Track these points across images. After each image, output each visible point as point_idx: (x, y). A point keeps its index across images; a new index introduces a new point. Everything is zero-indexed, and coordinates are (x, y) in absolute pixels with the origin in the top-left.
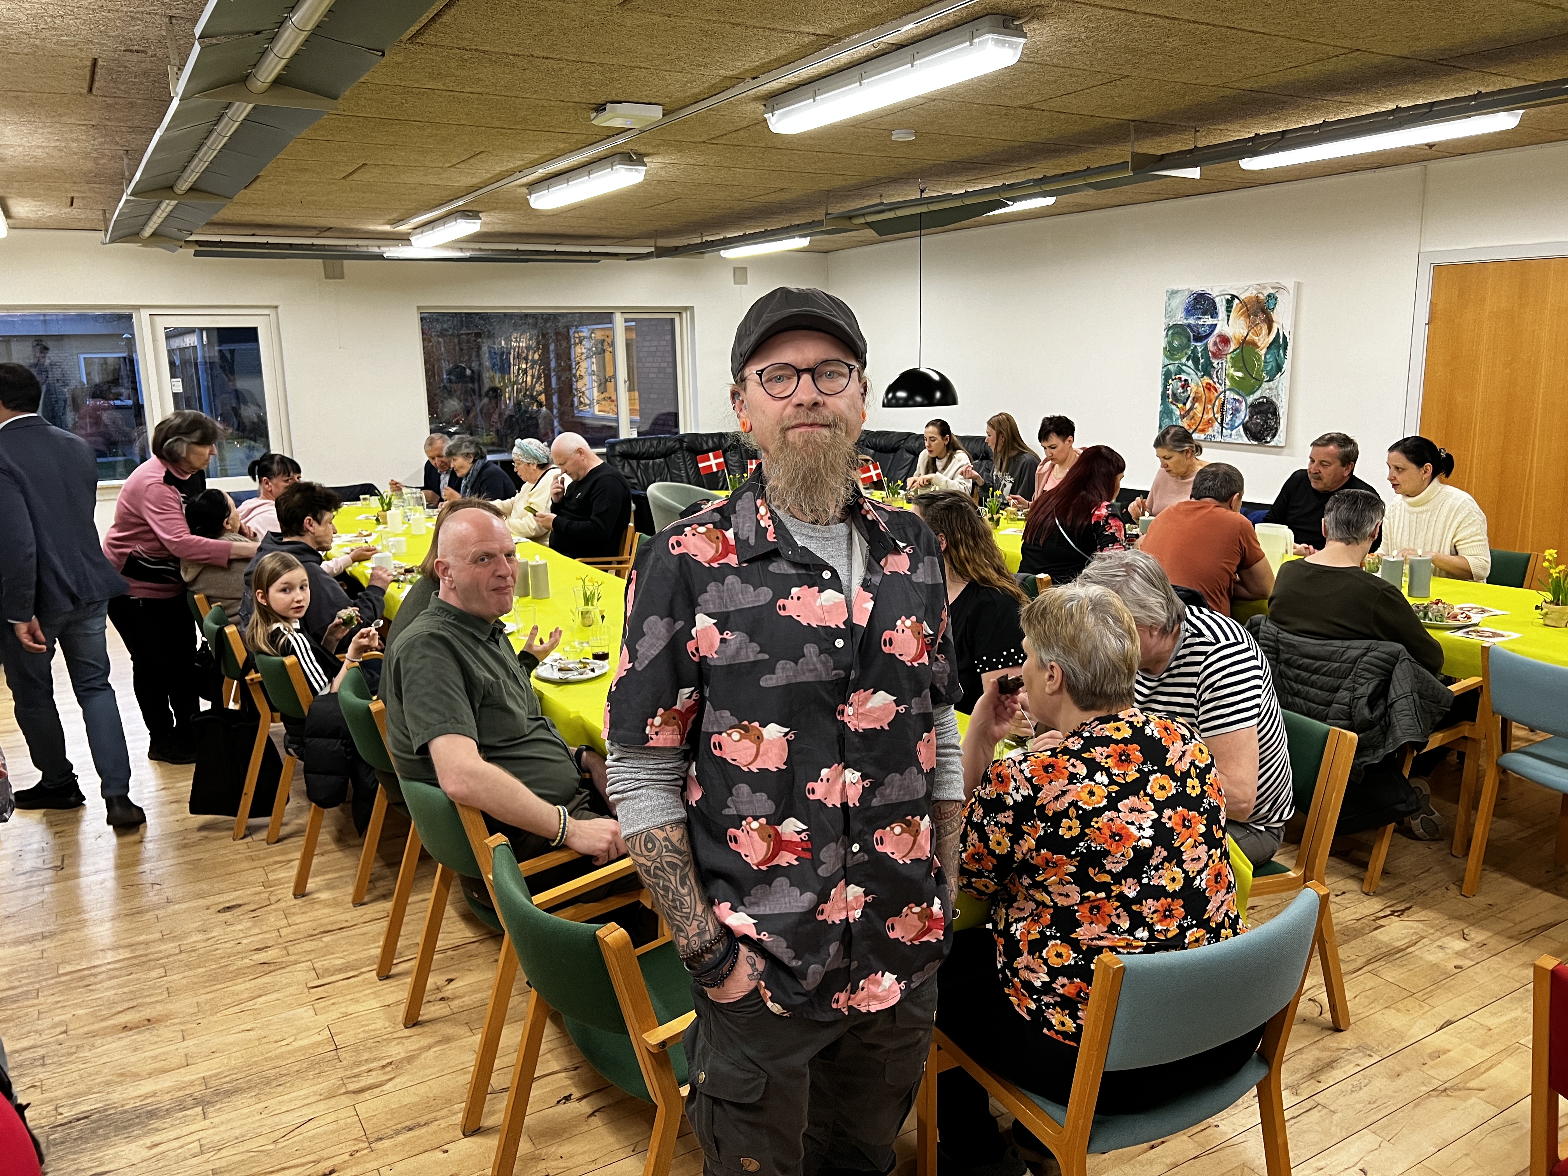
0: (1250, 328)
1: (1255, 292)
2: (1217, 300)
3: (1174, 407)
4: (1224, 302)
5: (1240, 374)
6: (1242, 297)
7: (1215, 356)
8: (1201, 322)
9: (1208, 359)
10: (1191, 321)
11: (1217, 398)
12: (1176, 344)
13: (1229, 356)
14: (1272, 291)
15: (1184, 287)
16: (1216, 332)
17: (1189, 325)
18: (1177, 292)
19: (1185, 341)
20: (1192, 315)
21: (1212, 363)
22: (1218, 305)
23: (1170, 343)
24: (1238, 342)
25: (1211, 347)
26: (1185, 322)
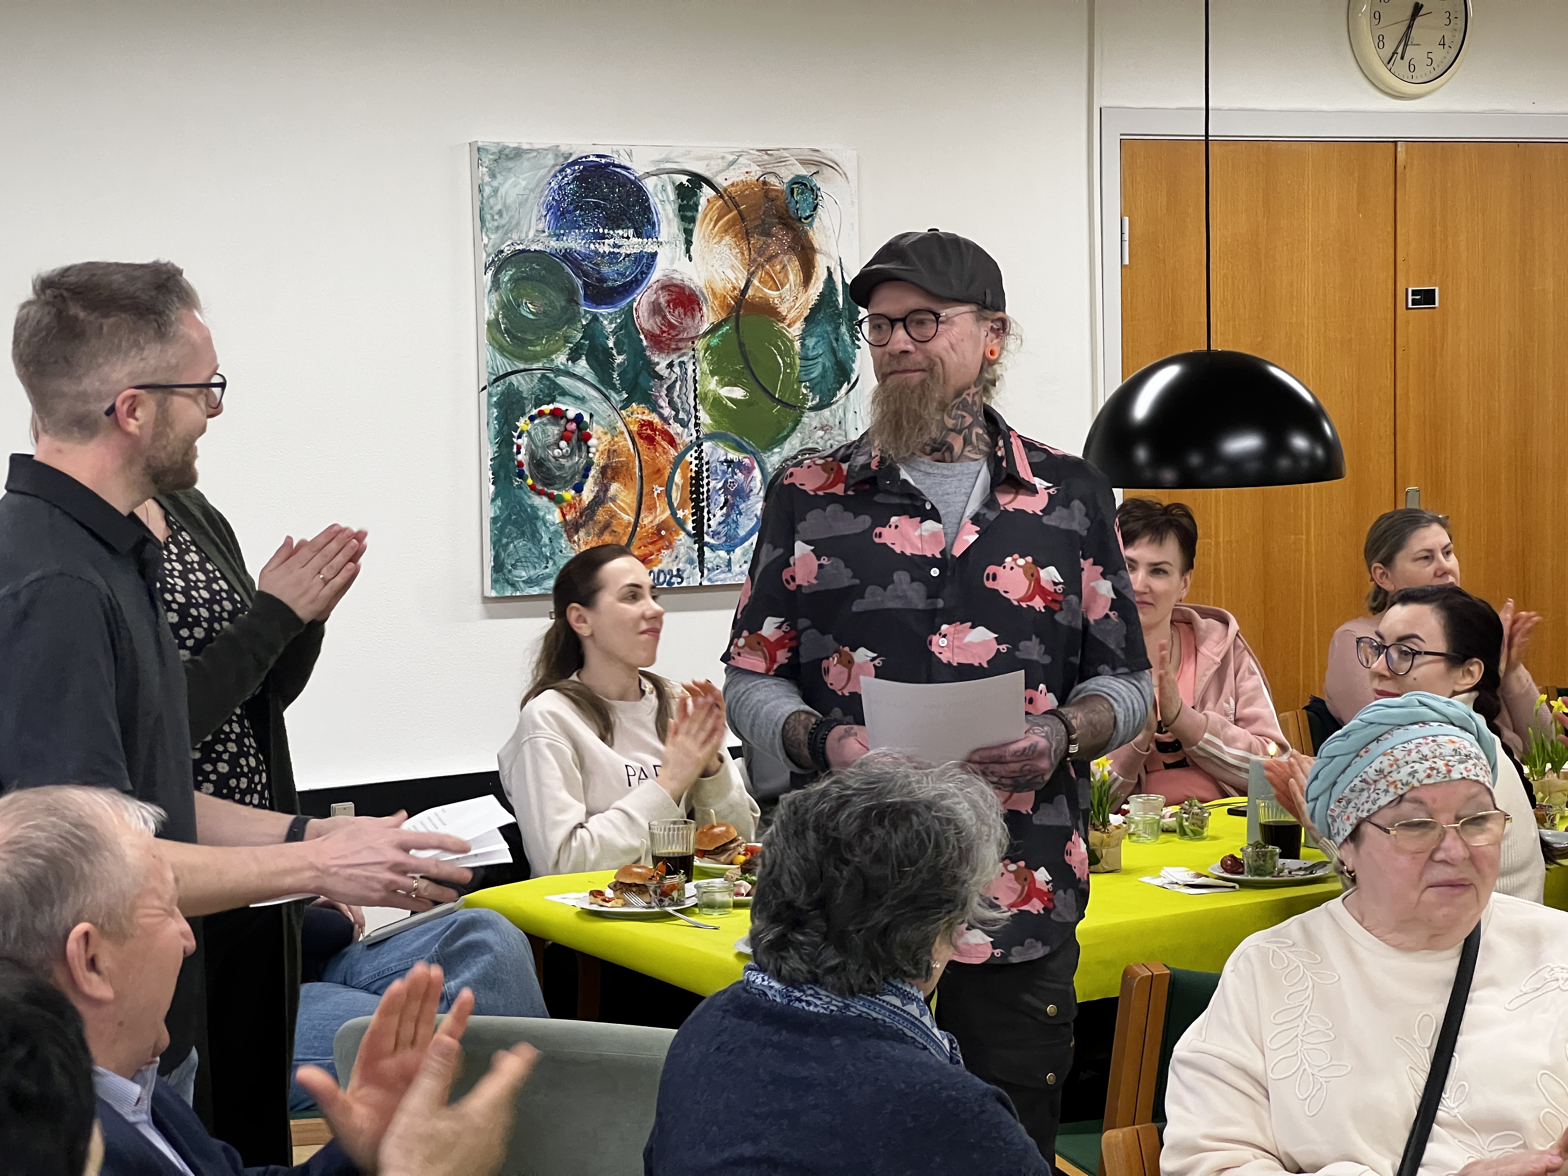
0: (753, 266)
1: (756, 172)
2: (649, 185)
3: (540, 502)
4: (672, 195)
5: (738, 393)
6: (721, 181)
7: (658, 342)
8: (605, 248)
9: (638, 354)
10: (574, 242)
11: (678, 461)
12: (528, 310)
13: (700, 345)
14: (803, 171)
15: (541, 141)
16: (657, 274)
17: (568, 256)
18: (518, 153)
19: (560, 302)
20: (574, 225)
21: (650, 366)
22: (655, 201)
23: (509, 309)
24: (724, 305)
25: (644, 319)
26: (554, 244)
